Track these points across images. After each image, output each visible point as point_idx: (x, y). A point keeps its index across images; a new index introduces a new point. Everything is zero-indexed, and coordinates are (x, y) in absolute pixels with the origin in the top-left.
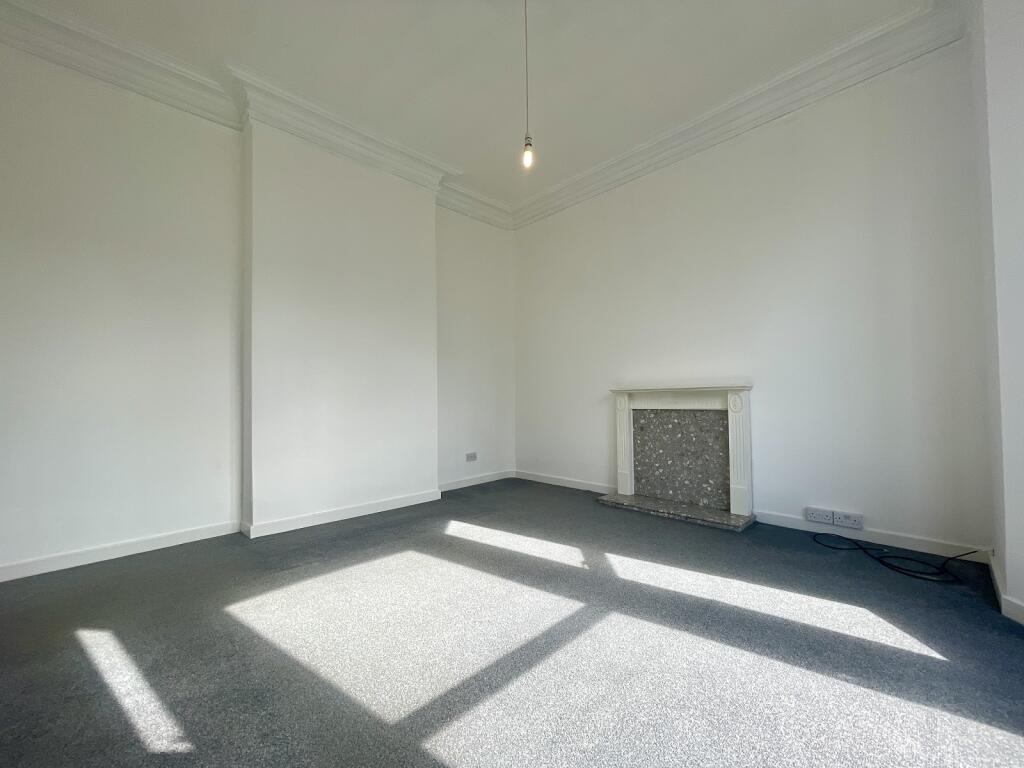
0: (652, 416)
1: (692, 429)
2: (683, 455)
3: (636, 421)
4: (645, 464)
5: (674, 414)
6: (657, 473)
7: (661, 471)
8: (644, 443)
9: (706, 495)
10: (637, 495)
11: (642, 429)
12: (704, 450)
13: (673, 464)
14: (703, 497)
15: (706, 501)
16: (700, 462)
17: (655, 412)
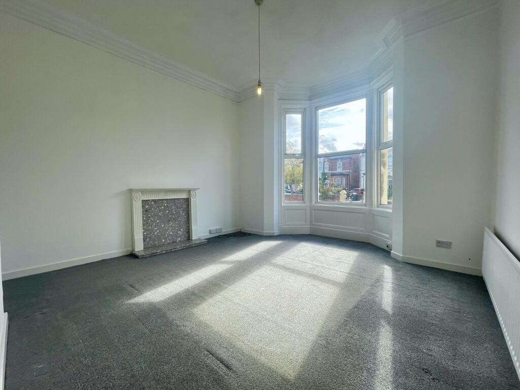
0: (153, 203)
1: (173, 208)
2: (169, 220)
3: (143, 207)
4: (149, 230)
5: (165, 201)
6: (156, 233)
7: (158, 231)
8: (148, 218)
9: (180, 236)
10: (145, 248)
11: (146, 211)
12: (178, 217)
13: (164, 227)
14: (178, 237)
15: (179, 239)
16: (177, 222)
17: (155, 201)
